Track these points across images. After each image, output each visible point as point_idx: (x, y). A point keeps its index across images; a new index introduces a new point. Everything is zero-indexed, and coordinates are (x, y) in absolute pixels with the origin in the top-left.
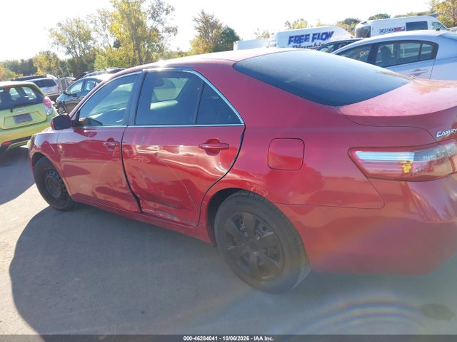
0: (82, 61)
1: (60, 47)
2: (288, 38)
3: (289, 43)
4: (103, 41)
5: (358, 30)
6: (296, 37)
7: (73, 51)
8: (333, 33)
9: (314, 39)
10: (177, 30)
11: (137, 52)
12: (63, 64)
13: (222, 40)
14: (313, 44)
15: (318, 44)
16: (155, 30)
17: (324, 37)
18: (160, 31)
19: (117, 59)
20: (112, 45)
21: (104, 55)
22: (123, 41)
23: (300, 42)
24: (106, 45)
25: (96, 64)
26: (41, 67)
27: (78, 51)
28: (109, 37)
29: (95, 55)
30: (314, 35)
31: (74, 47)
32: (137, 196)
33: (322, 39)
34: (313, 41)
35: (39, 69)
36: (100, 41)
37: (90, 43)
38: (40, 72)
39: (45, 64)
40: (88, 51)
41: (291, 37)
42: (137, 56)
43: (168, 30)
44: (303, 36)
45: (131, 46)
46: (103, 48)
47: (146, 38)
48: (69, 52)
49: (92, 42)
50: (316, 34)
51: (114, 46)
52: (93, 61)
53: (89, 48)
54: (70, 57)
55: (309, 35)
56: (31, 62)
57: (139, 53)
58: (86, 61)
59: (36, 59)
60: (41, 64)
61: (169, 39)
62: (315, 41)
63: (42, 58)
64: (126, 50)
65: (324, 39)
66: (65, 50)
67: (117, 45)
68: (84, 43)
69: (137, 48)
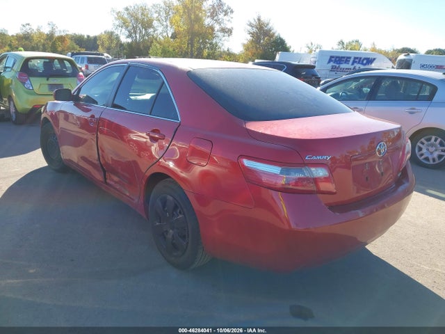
0: (139, 46)
1: (123, 30)
2: (329, 58)
3: (329, 62)
4: (162, 30)
5: (401, 60)
6: (337, 57)
7: (134, 35)
8: (374, 59)
9: (354, 62)
10: (231, 32)
11: (190, 45)
12: (122, 45)
13: (272, 49)
14: (352, 67)
15: (357, 68)
16: (212, 28)
17: (365, 62)
18: (216, 29)
19: (171, 49)
20: (170, 36)
21: (160, 43)
22: (179, 34)
23: (340, 63)
24: (165, 34)
25: (151, 51)
26: (103, 45)
27: (138, 36)
28: (169, 28)
29: (152, 42)
30: (355, 58)
31: (135, 32)
32: (105, 168)
33: (362, 64)
34: (353, 64)
35: (100, 47)
36: (160, 29)
37: (151, 30)
38: (101, 50)
39: (107, 44)
40: (147, 38)
41: (332, 57)
42: (189, 50)
43: (223, 30)
44: (344, 57)
45: (186, 40)
46: (161, 37)
47: (201, 34)
48: (130, 36)
49: (152, 30)
50: (357, 58)
51: (171, 38)
52: (148, 48)
53: (148, 34)
54: (129, 40)
55: (350, 58)
56: (95, 39)
57: (192, 47)
58: (143, 46)
59: (100, 37)
60: (103, 43)
61: (223, 39)
62: (355, 64)
63: (105, 37)
64: (180, 43)
65: (365, 64)
66: (127, 33)
67: (174, 36)
68: (146, 30)
69: (191, 43)
